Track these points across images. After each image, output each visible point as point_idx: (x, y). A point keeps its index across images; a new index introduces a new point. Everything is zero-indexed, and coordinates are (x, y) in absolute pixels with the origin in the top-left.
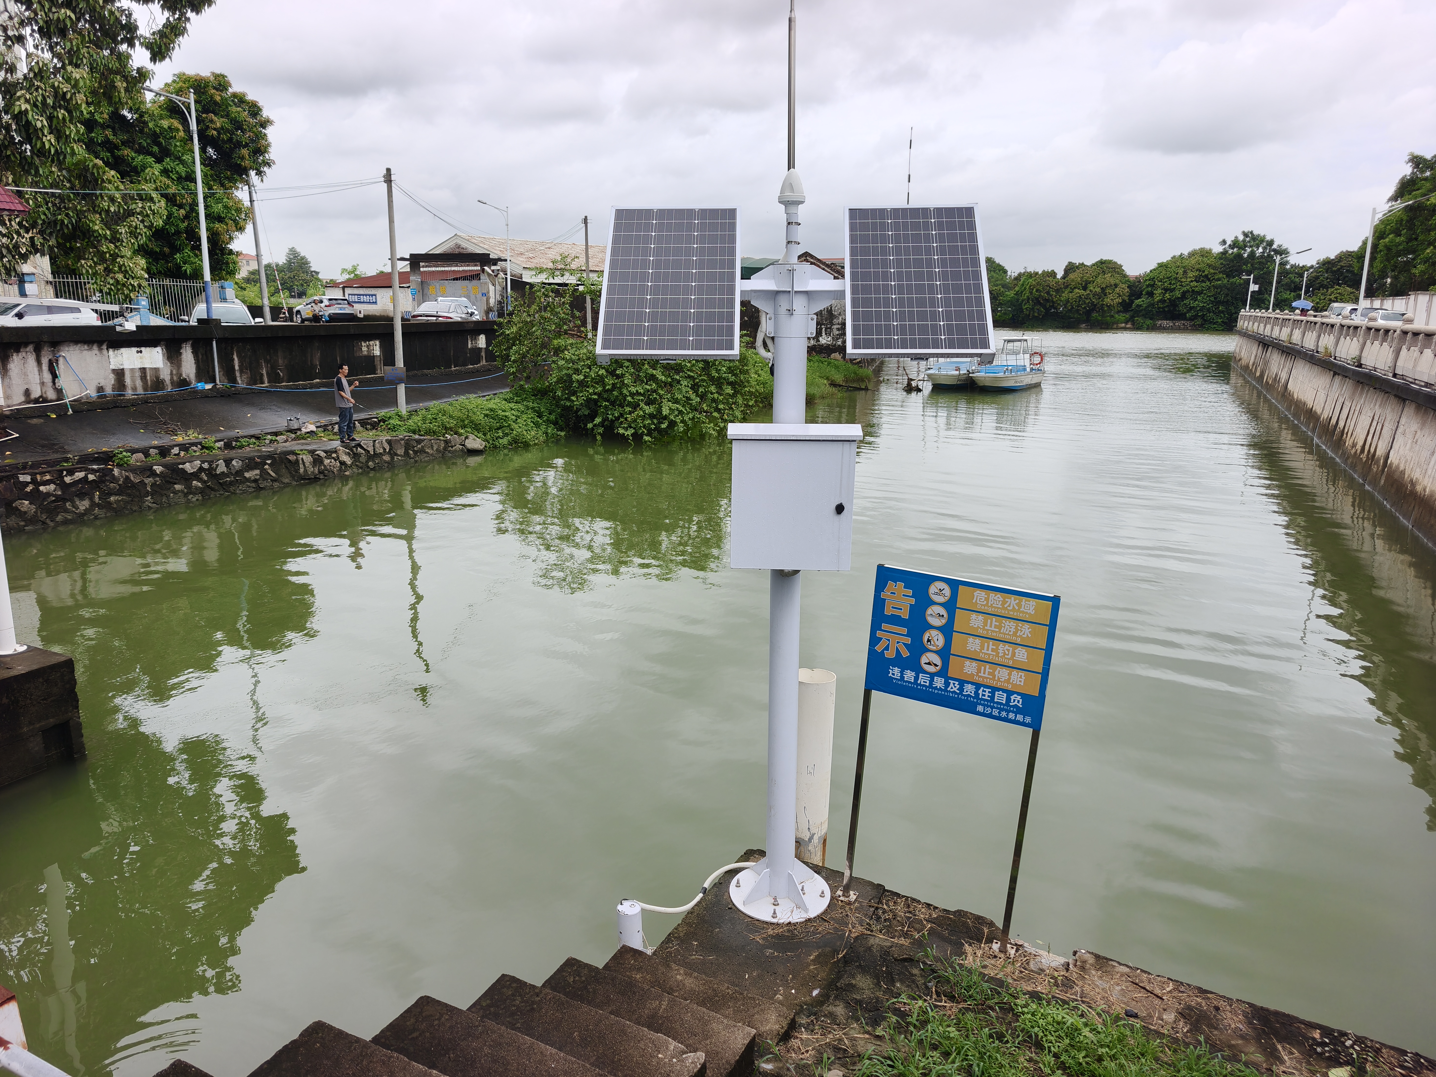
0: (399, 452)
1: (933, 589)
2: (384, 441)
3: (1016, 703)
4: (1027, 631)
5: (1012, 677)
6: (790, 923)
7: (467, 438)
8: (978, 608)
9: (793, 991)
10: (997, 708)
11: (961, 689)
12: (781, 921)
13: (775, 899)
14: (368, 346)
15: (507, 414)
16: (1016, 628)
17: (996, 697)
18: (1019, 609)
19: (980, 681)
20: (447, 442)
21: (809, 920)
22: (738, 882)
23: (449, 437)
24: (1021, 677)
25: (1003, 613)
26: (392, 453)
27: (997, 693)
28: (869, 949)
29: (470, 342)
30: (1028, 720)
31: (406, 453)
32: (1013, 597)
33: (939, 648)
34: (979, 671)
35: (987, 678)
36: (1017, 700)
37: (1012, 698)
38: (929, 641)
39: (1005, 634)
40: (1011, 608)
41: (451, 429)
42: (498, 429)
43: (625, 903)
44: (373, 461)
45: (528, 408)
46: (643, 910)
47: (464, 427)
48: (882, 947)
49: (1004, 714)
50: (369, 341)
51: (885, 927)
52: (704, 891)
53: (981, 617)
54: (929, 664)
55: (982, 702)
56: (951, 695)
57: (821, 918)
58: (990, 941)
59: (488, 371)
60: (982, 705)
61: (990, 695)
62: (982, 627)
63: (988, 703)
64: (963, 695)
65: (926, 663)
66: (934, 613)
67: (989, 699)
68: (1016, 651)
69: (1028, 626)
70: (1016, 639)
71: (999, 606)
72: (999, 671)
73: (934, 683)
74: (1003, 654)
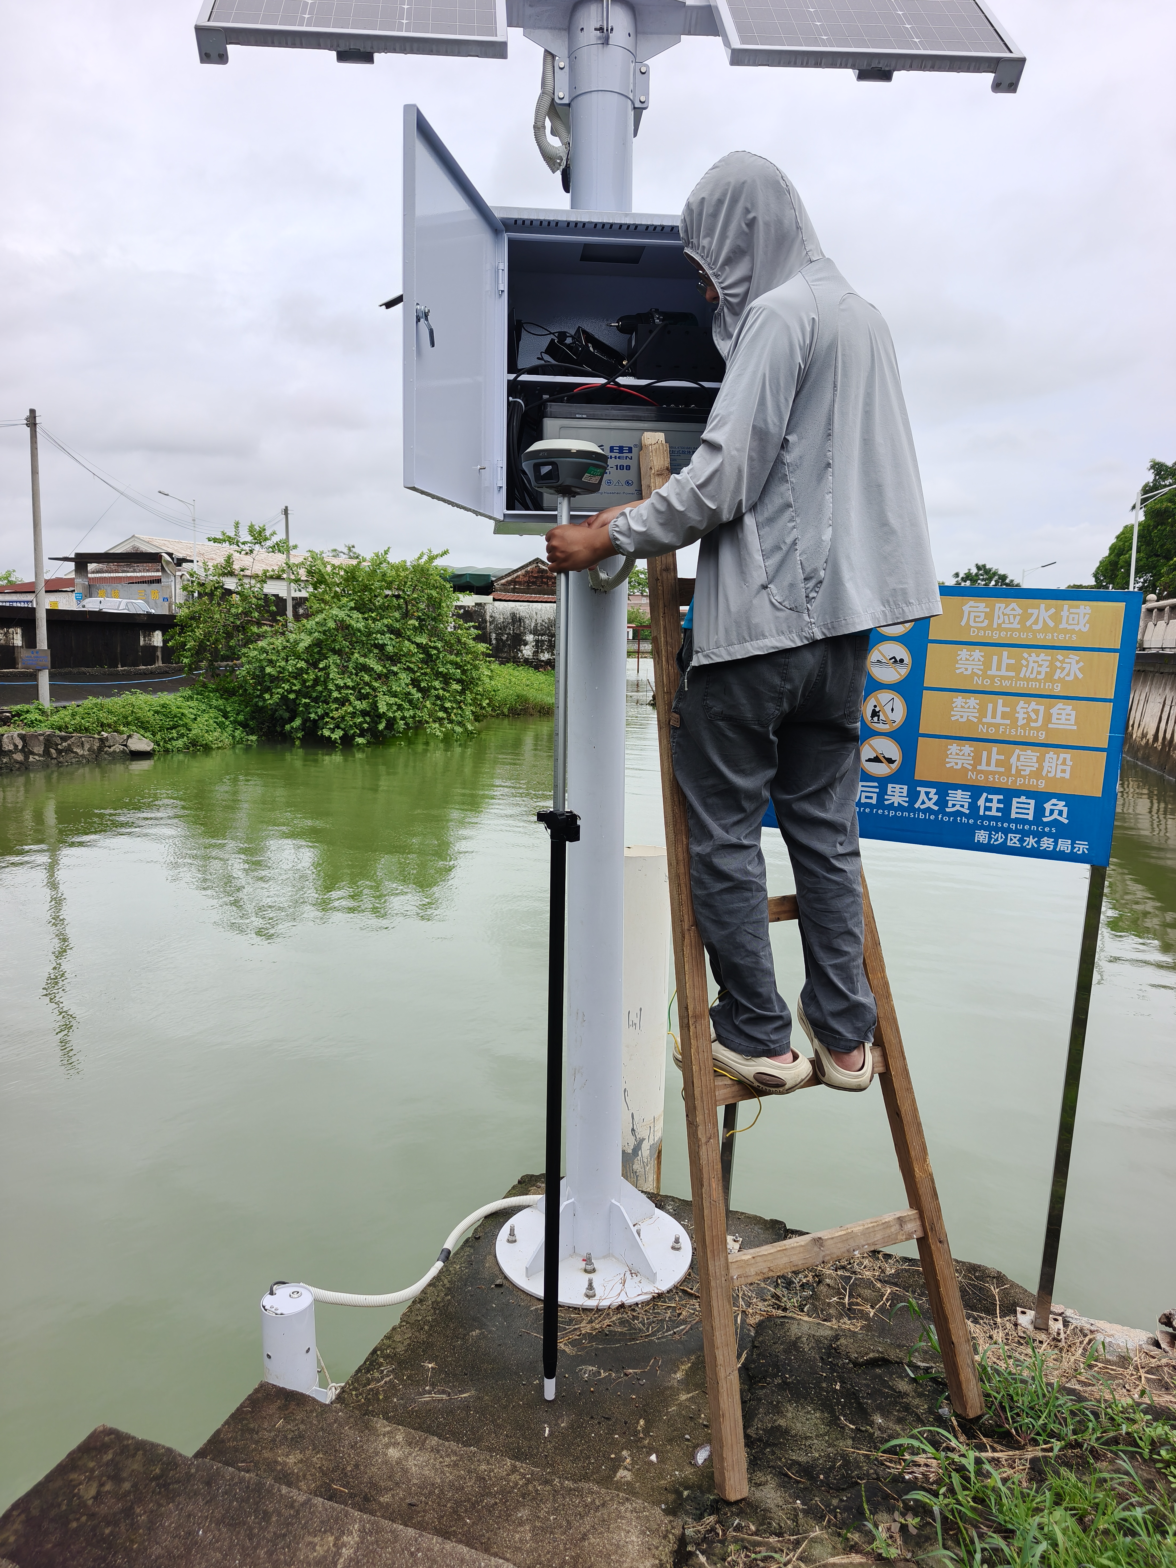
0: (36, 750)
2: (15, 735)
3: (1055, 815)
4: (1075, 668)
5: (1046, 765)
6: (622, 1306)
7: (129, 736)
8: (973, 636)
9: (653, 1458)
10: (1016, 831)
11: (942, 802)
12: (605, 1303)
13: (588, 1260)
15: (183, 711)
16: (1051, 665)
17: (1014, 810)
18: (1056, 626)
19: (980, 780)
20: (102, 740)
21: (660, 1296)
22: (512, 1233)
23: (105, 734)
24: (1064, 763)
25: (1023, 638)
26: (26, 751)
27: (1015, 800)
28: (794, 1345)
29: (142, 639)
30: (1082, 847)
31: (47, 753)
32: (1043, 604)
33: (896, 726)
34: (977, 760)
35: (994, 773)
36: (1056, 811)
37: (1048, 806)
38: (875, 714)
39: (1028, 680)
40: (1040, 625)
41: (109, 726)
42: (172, 728)
43: (280, 1290)
45: (211, 706)
46: (317, 1302)
47: (127, 724)
48: (818, 1341)
49: (1031, 841)
50: (7, 628)
51: (806, 1299)
52: (446, 1256)
53: (978, 653)
54: (876, 760)
55: (986, 823)
56: (921, 816)
57: (681, 1290)
58: (1010, 1309)
59: (165, 673)
60: (985, 828)
61: (1002, 806)
62: (980, 673)
63: (997, 824)
64: (946, 814)
65: (869, 760)
66: (884, 657)
67: (1000, 814)
68: (1054, 711)
69: (1078, 658)
70: (1053, 686)
71: (1016, 625)
72: (1019, 756)
73: (886, 797)
74: (1025, 721)
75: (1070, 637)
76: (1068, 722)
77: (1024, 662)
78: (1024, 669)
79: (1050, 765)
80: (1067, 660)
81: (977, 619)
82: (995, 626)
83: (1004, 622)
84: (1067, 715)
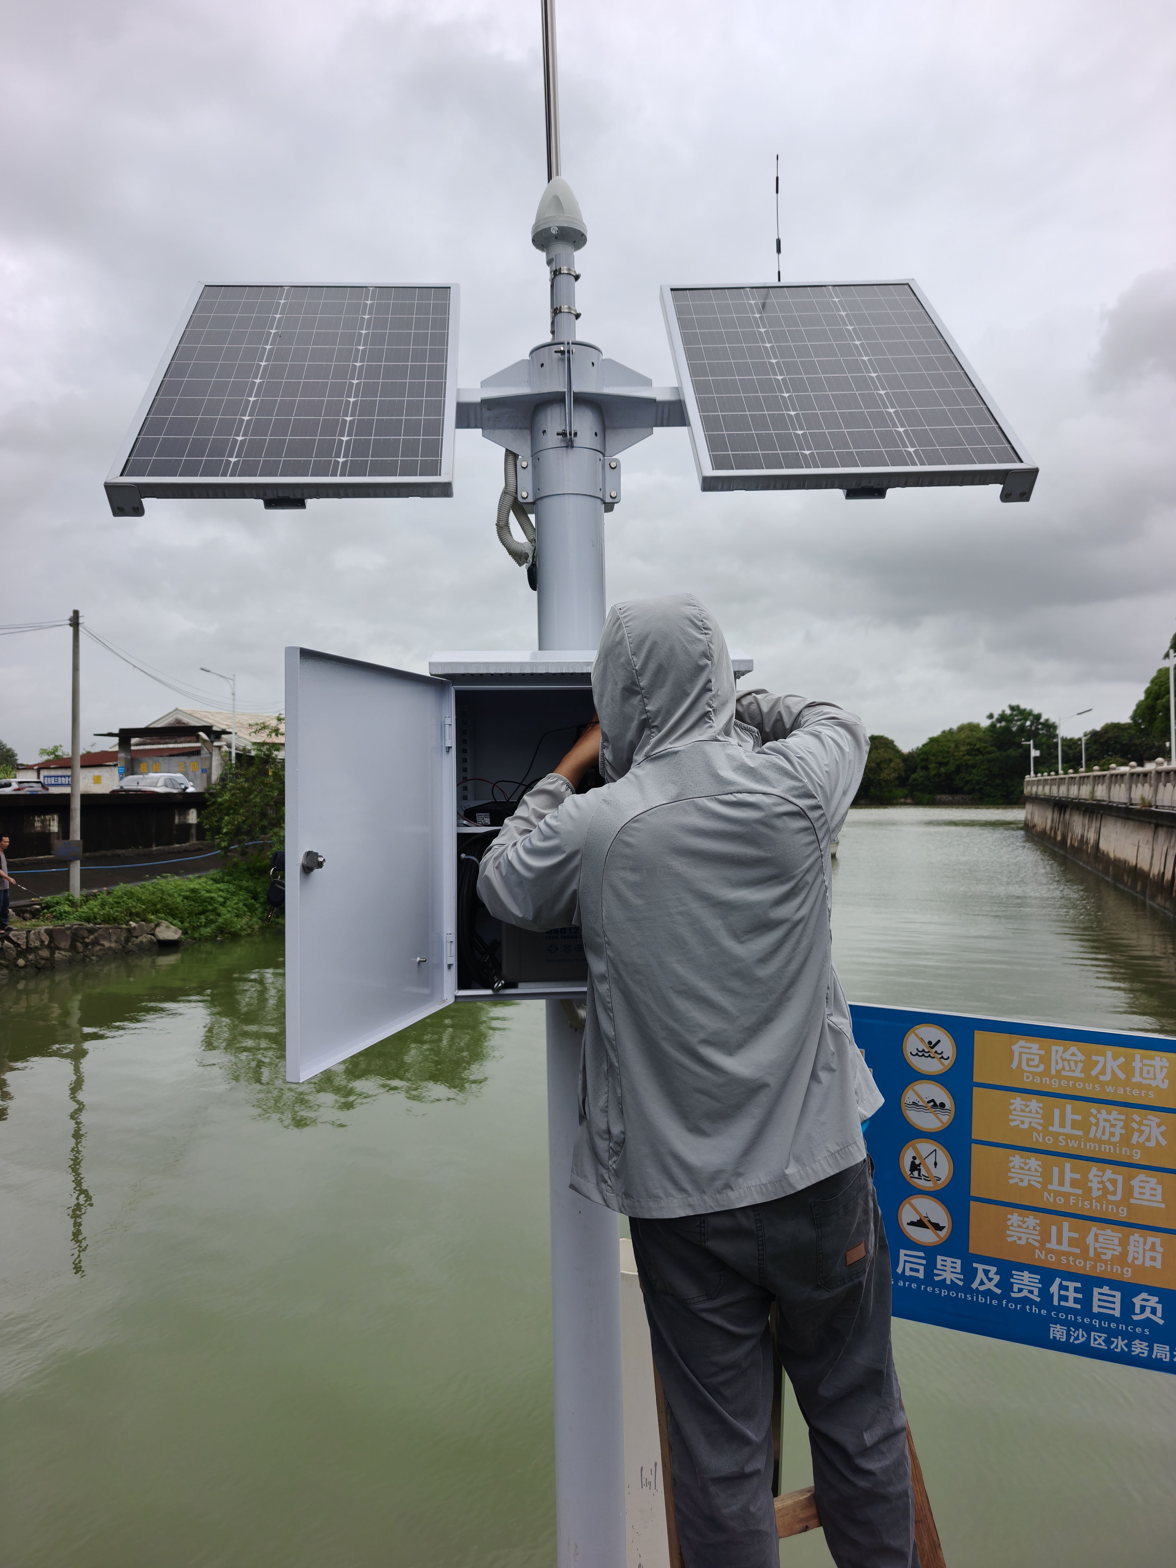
0: (62, 945)
1: (912, 1043)
2: (42, 932)
3: (1148, 1314)
4: (1156, 1132)
5: (1131, 1249)
7: (158, 925)
8: (1027, 1082)
10: (1101, 1330)
11: (1005, 1284)
14: (43, 822)
15: (213, 895)
16: (1126, 1126)
17: (1096, 1303)
18: (1128, 1078)
19: (1051, 1261)
20: (130, 931)
23: (133, 924)
24: (1153, 1248)
25: (1089, 1090)
27: (1096, 1290)
29: (177, 817)
31: (73, 948)
32: (1110, 1051)
33: (941, 1184)
34: (1045, 1237)
35: (1067, 1254)
36: (1148, 1308)
37: (1137, 1301)
38: (914, 1167)
39: (1100, 1142)
40: (1108, 1077)
41: (138, 915)
42: (201, 913)
44: (25, 958)
45: (240, 888)
47: (155, 912)
49: (1119, 1344)
50: (45, 814)
53: (1035, 1104)
54: (920, 1224)
55: (1063, 1316)
56: (981, 1299)
59: (199, 851)
60: (1063, 1323)
61: (1080, 1296)
62: (1040, 1128)
63: (1076, 1318)
64: (1011, 1300)
65: (912, 1224)
66: (921, 1099)
67: (1079, 1306)
68: (1135, 1183)
69: (1158, 1120)
70: (1131, 1153)
71: (1078, 1074)
72: (1096, 1236)
73: (936, 1271)
74: (1100, 1193)
75: (1147, 1094)
76: (1153, 1198)
77: (1093, 1120)
78: (1094, 1128)
79: (1136, 1249)
80: (1145, 1122)
81: (1031, 1063)
82: (1053, 1072)
83: (1063, 1069)
84: (1151, 1189)
